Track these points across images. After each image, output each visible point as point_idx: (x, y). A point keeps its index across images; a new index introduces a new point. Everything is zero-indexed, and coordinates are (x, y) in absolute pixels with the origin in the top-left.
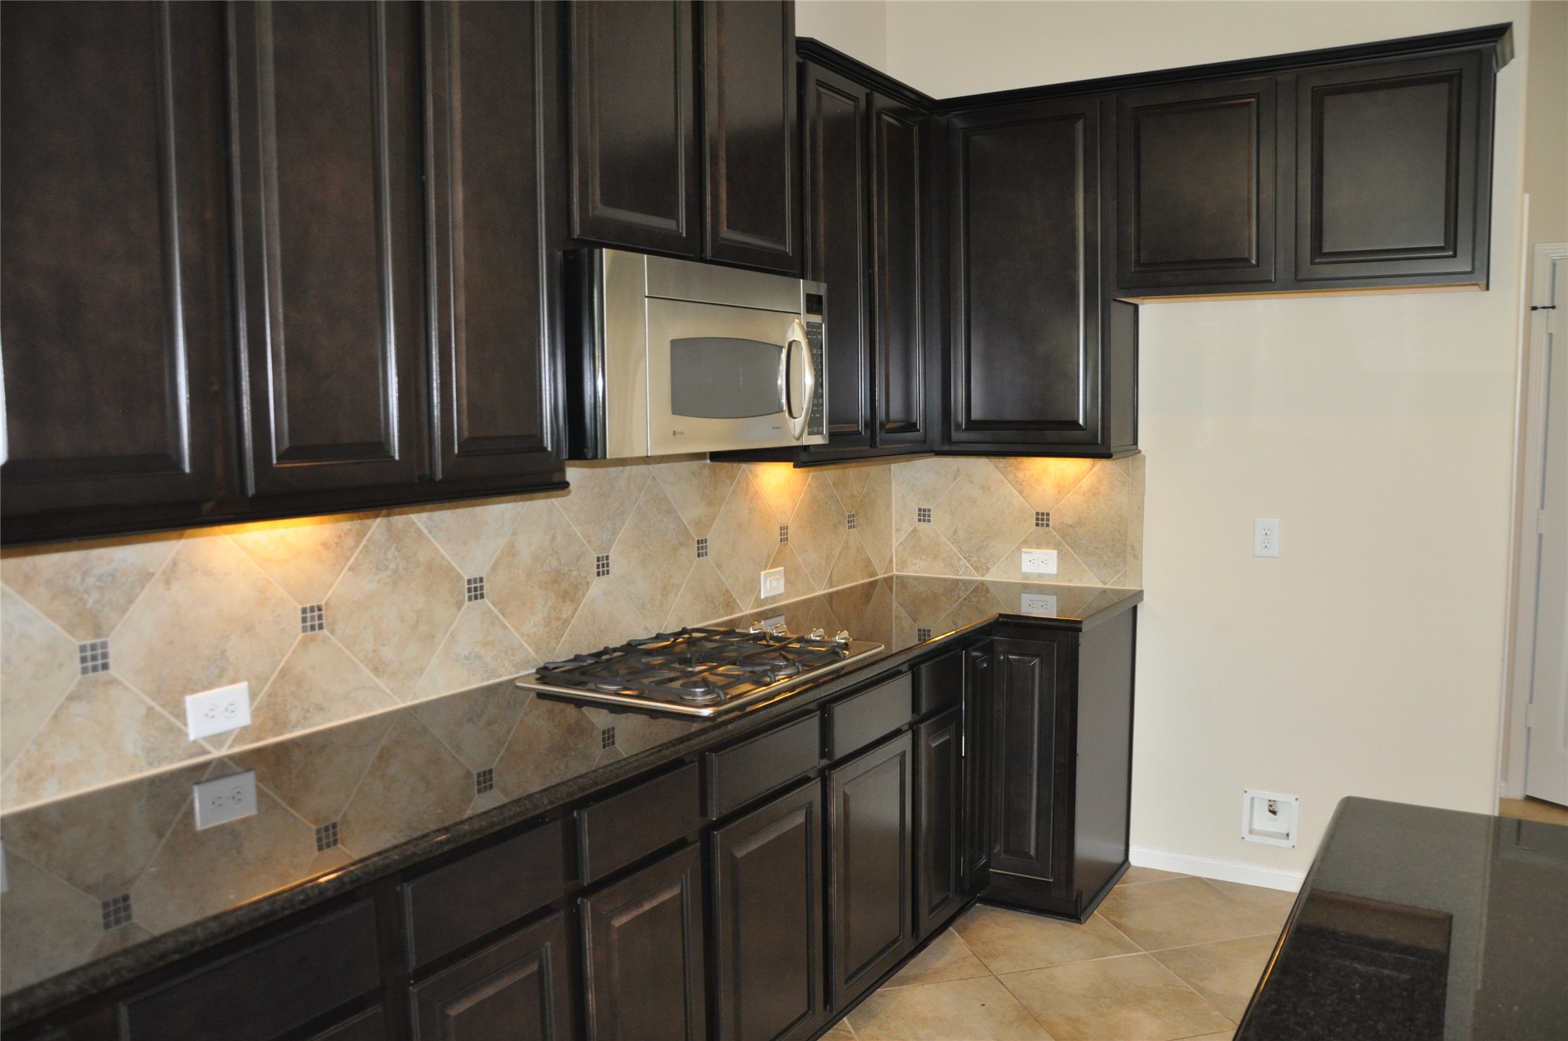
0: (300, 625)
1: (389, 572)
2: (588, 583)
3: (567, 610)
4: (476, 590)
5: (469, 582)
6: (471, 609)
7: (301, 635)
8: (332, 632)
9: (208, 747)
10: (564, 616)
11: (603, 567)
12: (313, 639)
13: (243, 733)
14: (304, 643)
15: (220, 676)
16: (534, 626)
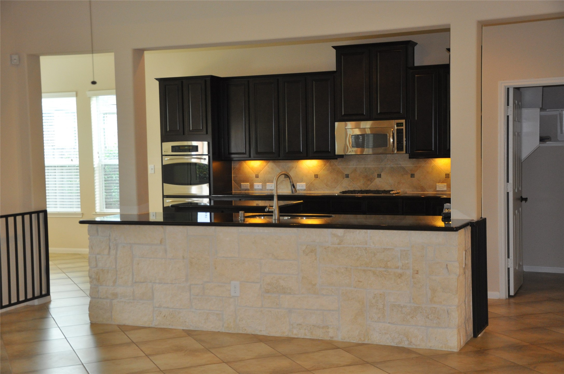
0: (314, 177)
1: (330, 171)
2: (375, 179)
3: (369, 183)
4: (347, 176)
5: (346, 175)
6: (346, 179)
7: (314, 178)
8: (319, 179)
9: (300, 191)
10: (368, 184)
11: (379, 176)
12: (316, 179)
13: (305, 190)
14: (315, 179)
15: (302, 182)
16: (360, 184)
